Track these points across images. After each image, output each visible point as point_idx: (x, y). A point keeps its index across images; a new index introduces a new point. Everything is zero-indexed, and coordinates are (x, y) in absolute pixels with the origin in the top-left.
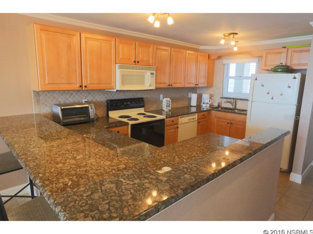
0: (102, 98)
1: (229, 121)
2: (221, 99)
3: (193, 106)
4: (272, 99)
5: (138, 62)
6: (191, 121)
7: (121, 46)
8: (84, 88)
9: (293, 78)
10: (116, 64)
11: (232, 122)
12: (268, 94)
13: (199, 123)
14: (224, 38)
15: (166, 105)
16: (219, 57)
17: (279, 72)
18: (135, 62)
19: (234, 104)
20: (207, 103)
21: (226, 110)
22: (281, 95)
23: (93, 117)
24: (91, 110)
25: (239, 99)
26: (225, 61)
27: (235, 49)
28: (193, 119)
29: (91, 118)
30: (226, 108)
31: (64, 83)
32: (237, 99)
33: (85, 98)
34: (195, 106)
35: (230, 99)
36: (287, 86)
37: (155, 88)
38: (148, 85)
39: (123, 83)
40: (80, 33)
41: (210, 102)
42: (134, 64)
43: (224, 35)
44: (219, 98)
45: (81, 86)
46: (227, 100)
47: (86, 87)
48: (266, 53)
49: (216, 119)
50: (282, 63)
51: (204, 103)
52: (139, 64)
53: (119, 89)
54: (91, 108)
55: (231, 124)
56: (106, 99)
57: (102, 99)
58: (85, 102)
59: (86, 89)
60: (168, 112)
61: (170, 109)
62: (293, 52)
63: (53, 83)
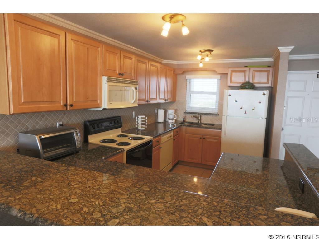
0: (78, 119)
1: (201, 136)
2: (185, 114)
3: (161, 123)
4: (246, 113)
5: (122, 75)
6: (169, 139)
7: (107, 54)
8: (69, 108)
9: (263, 95)
10: (102, 76)
11: (204, 136)
12: (242, 109)
13: (174, 140)
14: (201, 55)
15: (141, 123)
16: (184, 72)
17: (247, 88)
18: (119, 74)
19: (199, 118)
20: (173, 119)
21: (192, 124)
22: (253, 109)
23: (79, 146)
24: (77, 137)
25: (204, 113)
26: (188, 77)
27: (201, 65)
28: (170, 137)
29: (77, 147)
30: (192, 123)
31: (45, 100)
32: (202, 114)
33: (60, 121)
34: (162, 123)
35: (196, 113)
36: (258, 102)
37: (138, 105)
38: (133, 101)
39: (110, 100)
40: (65, 33)
41: (175, 117)
42: (119, 76)
43: (200, 51)
44: (183, 112)
45: (66, 105)
46: (194, 115)
47: (71, 106)
48: (231, 71)
49: (187, 134)
50: (248, 81)
51: (169, 119)
52: (123, 77)
53: (107, 107)
54: (77, 134)
55: (204, 139)
56: (83, 121)
57: (78, 121)
58: (60, 125)
59: (71, 108)
60: (143, 131)
61: (145, 128)
62: (254, 72)
63: (30, 101)
